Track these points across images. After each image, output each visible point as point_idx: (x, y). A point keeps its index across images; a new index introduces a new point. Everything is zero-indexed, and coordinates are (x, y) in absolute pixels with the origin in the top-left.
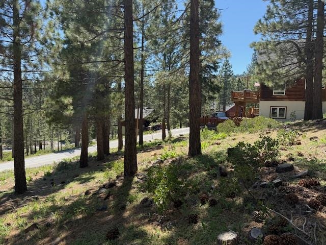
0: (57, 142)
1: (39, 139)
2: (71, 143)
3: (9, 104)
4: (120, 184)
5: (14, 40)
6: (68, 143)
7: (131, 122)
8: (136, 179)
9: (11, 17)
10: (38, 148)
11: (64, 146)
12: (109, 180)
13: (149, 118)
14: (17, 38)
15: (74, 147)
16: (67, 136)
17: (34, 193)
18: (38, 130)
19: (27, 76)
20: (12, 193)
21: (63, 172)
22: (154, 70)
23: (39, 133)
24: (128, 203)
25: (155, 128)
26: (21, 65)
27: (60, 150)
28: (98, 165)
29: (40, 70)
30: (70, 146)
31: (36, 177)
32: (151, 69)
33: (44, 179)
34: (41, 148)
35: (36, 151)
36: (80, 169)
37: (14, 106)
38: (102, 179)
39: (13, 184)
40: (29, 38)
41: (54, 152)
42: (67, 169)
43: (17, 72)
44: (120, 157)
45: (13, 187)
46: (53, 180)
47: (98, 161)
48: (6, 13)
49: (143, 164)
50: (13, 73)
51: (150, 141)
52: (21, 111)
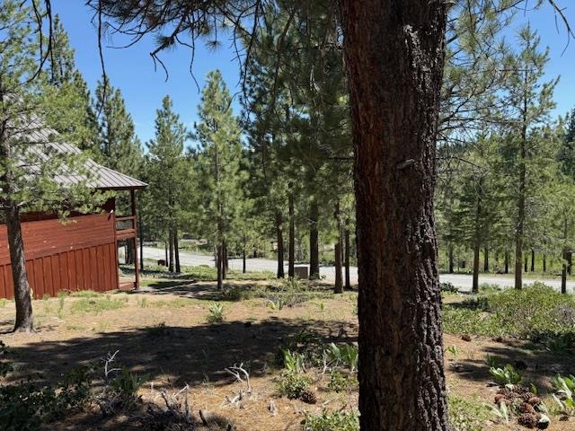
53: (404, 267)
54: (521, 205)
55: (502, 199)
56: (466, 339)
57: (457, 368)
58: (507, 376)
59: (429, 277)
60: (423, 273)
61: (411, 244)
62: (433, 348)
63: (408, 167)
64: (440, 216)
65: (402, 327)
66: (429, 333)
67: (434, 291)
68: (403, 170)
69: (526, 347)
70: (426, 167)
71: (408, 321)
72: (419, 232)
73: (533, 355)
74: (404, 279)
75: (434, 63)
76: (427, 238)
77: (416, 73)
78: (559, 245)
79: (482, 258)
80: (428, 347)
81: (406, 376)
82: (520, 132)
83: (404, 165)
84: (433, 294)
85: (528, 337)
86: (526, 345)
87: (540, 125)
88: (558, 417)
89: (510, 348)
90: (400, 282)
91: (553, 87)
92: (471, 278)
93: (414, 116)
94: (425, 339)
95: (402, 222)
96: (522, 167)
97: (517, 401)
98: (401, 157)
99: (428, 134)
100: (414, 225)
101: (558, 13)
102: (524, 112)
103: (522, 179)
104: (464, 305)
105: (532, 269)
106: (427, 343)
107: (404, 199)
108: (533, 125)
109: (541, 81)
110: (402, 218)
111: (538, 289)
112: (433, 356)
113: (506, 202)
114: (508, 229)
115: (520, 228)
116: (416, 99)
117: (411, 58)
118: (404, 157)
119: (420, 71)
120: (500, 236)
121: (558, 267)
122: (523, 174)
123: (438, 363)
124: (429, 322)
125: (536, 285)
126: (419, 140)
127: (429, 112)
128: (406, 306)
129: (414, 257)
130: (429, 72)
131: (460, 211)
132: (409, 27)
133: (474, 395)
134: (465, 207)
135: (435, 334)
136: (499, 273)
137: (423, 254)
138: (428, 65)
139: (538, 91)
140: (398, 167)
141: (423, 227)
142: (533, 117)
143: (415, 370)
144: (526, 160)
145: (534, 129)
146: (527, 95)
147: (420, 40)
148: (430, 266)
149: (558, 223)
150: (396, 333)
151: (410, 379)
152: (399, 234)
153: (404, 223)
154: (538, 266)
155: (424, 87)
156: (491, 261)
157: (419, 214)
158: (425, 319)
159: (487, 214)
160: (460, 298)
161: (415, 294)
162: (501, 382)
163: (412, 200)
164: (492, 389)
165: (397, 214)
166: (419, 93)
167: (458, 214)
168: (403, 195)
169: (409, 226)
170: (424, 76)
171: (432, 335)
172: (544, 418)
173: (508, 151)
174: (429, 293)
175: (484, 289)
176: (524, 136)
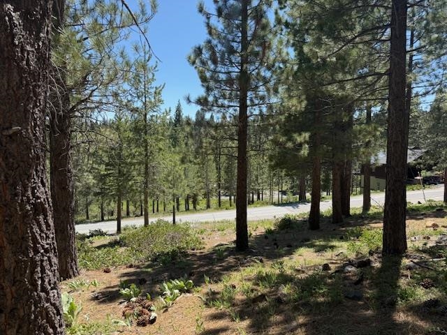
0: (277, 192)
1: (257, 187)
2: (294, 195)
3: (233, 145)
4: (377, 265)
5: (241, 70)
6: (290, 195)
7: (397, 169)
8: (406, 262)
9: (239, 42)
10: (255, 197)
11: (285, 197)
12: (357, 255)
13: (420, 164)
14: (245, 66)
15: (298, 200)
16: (289, 186)
17: (257, 253)
18: (257, 177)
19: (253, 111)
20: (233, 248)
21: (287, 232)
22: (432, 85)
23: (257, 180)
24: (399, 299)
25: (428, 182)
26: (248, 98)
27: (280, 202)
28: (334, 230)
29: (268, 102)
30: (292, 198)
31: (256, 232)
32: (427, 84)
33: (266, 237)
34: (259, 198)
35: (253, 202)
36: (310, 231)
37: (239, 148)
38: (345, 251)
39: (234, 238)
40: (257, 64)
41: (274, 204)
42: (293, 228)
43: (243, 107)
44: (366, 222)
45: (233, 240)
46: (275, 240)
47: (333, 223)
48: (234, 39)
49: (413, 239)
50: (238, 109)
51: (419, 203)
52: (245, 153)
53: (15, 227)
54: (147, 168)
55: (134, 164)
56: (107, 271)
57: (97, 297)
58: (132, 293)
59: (42, 231)
60: (36, 229)
61: (22, 205)
62: (47, 293)
63: (15, 133)
64: (91, 177)
65: (14, 283)
66: (43, 281)
67: (47, 244)
68: (10, 136)
69: (148, 266)
70: (34, 135)
71: (21, 275)
72: (30, 193)
73: (152, 271)
74: (15, 238)
75: (39, 46)
76: (39, 198)
77: (19, 50)
78: (170, 193)
79: (124, 207)
80: (43, 294)
81: (20, 327)
82: (143, 118)
83: (11, 132)
84: (46, 246)
85: (150, 259)
86: (148, 265)
87: (155, 114)
88: (162, 311)
89: (138, 270)
90: (11, 242)
91: (161, 90)
92: (116, 222)
93: (19, 88)
94: (39, 288)
95: (12, 185)
96: (145, 141)
97: (138, 309)
98: (7, 125)
99: (35, 106)
100: (25, 188)
101: (141, 34)
102: (145, 104)
103: (146, 150)
104: (112, 244)
105: (158, 211)
106: (42, 291)
107: (13, 163)
108: (151, 114)
109: (154, 84)
110: (11, 181)
111: (159, 224)
112: (48, 300)
113: (136, 166)
114: (139, 184)
115: (146, 183)
116: (20, 73)
117: (13, 36)
118: (11, 124)
119: (23, 50)
120: (133, 190)
121: (170, 207)
122: (146, 146)
123: (54, 305)
124: (43, 271)
125: (159, 221)
126: (26, 111)
127: (35, 86)
128: (17, 262)
129: (25, 215)
130: (33, 52)
131: (106, 173)
132: (9, 6)
133: (108, 315)
134: (109, 170)
135: (50, 280)
136: (137, 216)
137: (34, 213)
138: (32, 46)
139: (153, 91)
140: (4, 133)
141: (33, 189)
142: (150, 108)
143: (29, 318)
144: (147, 137)
145: (152, 116)
146: (145, 93)
147: (23, 21)
148: (42, 222)
149: (170, 178)
150: (8, 290)
151: (25, 328)
152: (9, 197)
153: (14, 185)
154: (161, 208)
155: (28, 64)
156: (132, 208)
157: (29, 177)
158: (39, 269)
159: (124, 175)
160: (106, 240)
161: (27, 249)
162: (128, 298)
163: (22, 164)
164: (121, 306)
165: (5, 177)
166: (22, 68)
167: (104, 175)
168: (11, 160)
169: (19, 188)
170: (28, 54)
171: (46, 283)
172: (153, 315)
173: (136, 130)
174: (43, 246)
175: (125, 229)
176: (146, 121)
